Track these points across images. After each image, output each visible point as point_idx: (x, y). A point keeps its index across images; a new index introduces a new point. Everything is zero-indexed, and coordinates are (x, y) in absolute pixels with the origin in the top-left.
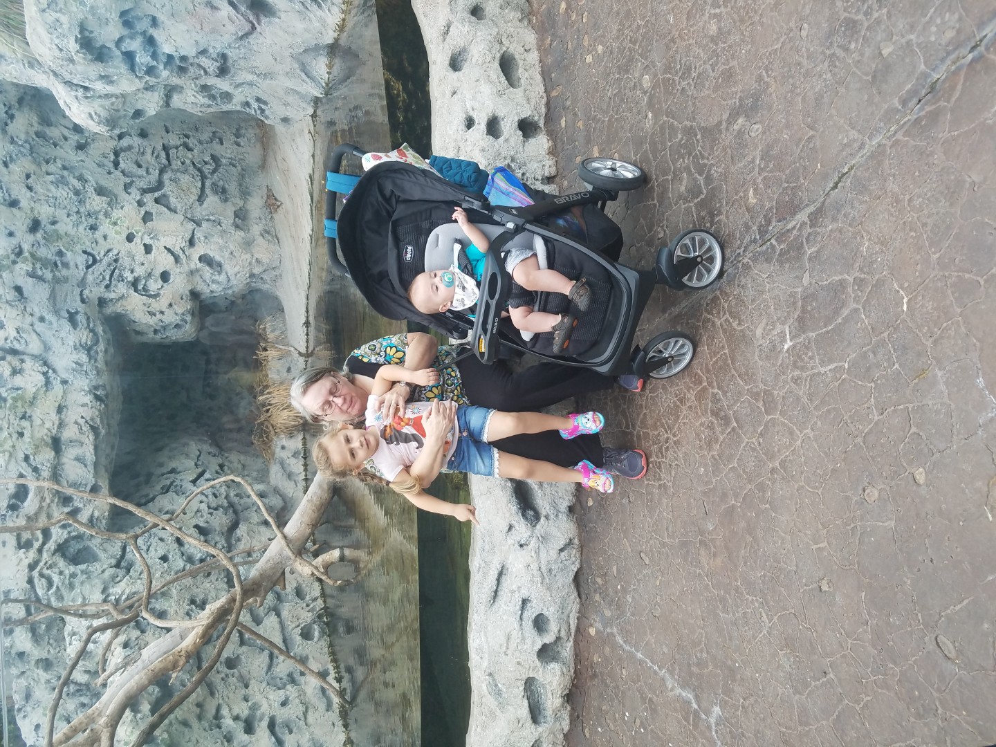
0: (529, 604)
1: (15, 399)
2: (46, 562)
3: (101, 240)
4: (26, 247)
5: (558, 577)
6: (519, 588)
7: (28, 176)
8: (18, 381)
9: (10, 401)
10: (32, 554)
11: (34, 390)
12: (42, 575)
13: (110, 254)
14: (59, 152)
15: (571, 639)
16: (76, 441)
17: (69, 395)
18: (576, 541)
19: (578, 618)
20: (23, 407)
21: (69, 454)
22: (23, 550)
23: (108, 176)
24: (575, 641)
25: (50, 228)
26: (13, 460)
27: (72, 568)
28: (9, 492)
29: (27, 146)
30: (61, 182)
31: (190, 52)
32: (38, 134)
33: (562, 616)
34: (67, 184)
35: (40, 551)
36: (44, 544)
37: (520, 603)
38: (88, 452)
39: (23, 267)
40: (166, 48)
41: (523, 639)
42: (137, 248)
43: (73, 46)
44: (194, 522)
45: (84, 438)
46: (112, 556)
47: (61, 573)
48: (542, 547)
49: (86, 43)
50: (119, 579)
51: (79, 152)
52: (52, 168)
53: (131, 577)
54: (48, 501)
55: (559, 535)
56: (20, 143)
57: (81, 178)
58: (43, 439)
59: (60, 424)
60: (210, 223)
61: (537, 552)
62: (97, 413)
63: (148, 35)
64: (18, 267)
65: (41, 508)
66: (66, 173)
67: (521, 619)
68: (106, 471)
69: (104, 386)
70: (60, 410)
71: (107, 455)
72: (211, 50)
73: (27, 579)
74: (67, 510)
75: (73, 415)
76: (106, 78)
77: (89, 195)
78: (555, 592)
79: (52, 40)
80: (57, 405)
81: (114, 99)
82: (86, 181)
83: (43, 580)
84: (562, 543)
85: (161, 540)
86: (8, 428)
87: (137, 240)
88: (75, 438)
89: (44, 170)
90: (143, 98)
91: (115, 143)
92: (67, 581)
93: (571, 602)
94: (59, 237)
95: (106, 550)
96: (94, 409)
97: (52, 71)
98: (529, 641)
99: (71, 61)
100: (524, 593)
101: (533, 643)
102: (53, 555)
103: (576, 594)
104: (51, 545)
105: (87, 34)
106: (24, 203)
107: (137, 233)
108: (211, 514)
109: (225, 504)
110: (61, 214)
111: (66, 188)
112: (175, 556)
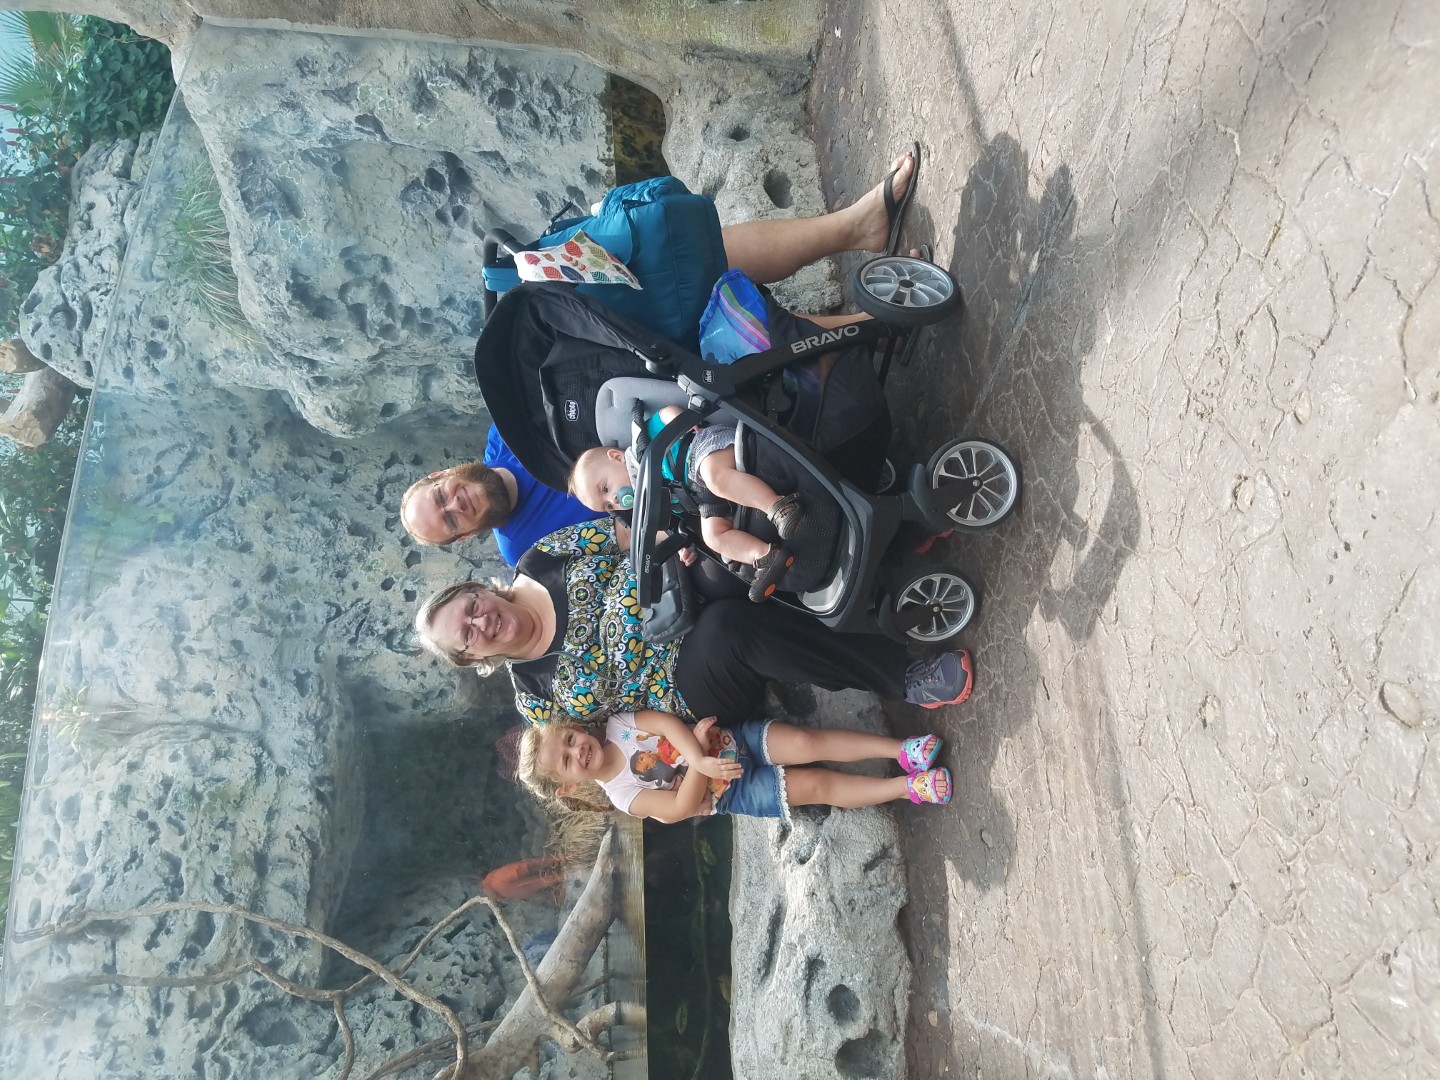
0: (821, 971)
1: (212, 796)
2: (225, 1040)
3: (349, 589)
4: (254, 598)
5: (866, 916)
6: (802, 937)
7: (268, 515)
8: (222, 768)
9: (206, 799)
10: (207, 1026)
11: (242, 782)
12: (216, 1058)
13: (360, 604)
14: (311, 486)
15: (900, 1039)
16: (286, 860)
17: (284, 793)
18: (895, 852)
19: (911, 999)
20: (222, 808)
21: (277, 877)
22: (194, 1020)
23: (367, 512)
24: (908, 1041)
25: (287, 576)
26: (199, 882)
27: (259, 1050)
28: (188, 929)
29: (272, 480)
30: (310, 520)
31: (432, 301)
32: (286, 466)
33: (879, 990)
34: (314, 523)
35: (219, 1023)
36: (227, 1011)
37: (803, 966)
38: (301, 875)
39: (245, 620)
40: (403, 299)
41: (811, 1032)
42: (396, 596)
43: (284, 295)
44: (440, 991)
45: (296, 857)
46: (316, 1037)
47: (243, 1057)
48: (832, 858)
49: (301, 291)
50: (321, 1068)
51: (336, 485)
52: (299, 505)
53: (337, 1067)
54: (239, 944)
55: (864, 838)
56: (262, 476)
57: (333, 516)
58: (244, 854)
59: (269, 836)
60: (493, 564)
61: (825, 865)
62: (318, 821)
63: (379, 281)
64: (238, 620)
65: (228, 955)
66: (314, 510)
67: (807, 996)
68: (323, 907)
69: (330, 780)
70: (271, 814)
71: (326, 885)
72: (458, 298)
73: (193, 1062)
74: (265, 960)
75: (284, 825)
76: (329, 342)
77: (341, 535)
78: (862, 943)
79: (260, 290)
80: (267, 807)
81: (355, 387)
82: (340, 519)
83: (217, 1065)
84: (868, 852)
85: (390, 1015)
86: (199, 839)
87: (396, 587)
88: (284, 856)
89: (288, 507)
90: (393, 386)
91: (381, 473)
92: (249, 1069)
93: (896, 967)
94: (295, 586)
95: (309, 1028)
96: (313, 816)
97: (268, 339)
98: (820, 1035)
99: (285, 317)
100: (811, 947)
101: (827, 1039)
102: (236, 1029)
103: (901, 952)
104: (235, 1015)
105: (301, 280)
106: (258, 547)
107: (398, 578)
108: (466, 981)
109: (489, 968)
110: (303, 560)
111: (312, 528)
112: (404, 1042)
